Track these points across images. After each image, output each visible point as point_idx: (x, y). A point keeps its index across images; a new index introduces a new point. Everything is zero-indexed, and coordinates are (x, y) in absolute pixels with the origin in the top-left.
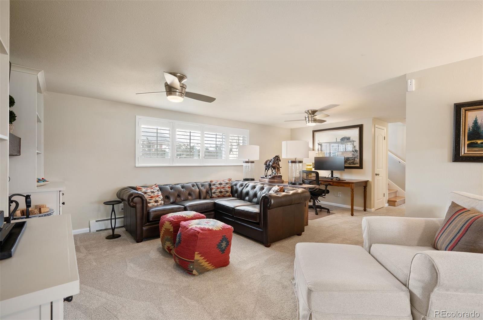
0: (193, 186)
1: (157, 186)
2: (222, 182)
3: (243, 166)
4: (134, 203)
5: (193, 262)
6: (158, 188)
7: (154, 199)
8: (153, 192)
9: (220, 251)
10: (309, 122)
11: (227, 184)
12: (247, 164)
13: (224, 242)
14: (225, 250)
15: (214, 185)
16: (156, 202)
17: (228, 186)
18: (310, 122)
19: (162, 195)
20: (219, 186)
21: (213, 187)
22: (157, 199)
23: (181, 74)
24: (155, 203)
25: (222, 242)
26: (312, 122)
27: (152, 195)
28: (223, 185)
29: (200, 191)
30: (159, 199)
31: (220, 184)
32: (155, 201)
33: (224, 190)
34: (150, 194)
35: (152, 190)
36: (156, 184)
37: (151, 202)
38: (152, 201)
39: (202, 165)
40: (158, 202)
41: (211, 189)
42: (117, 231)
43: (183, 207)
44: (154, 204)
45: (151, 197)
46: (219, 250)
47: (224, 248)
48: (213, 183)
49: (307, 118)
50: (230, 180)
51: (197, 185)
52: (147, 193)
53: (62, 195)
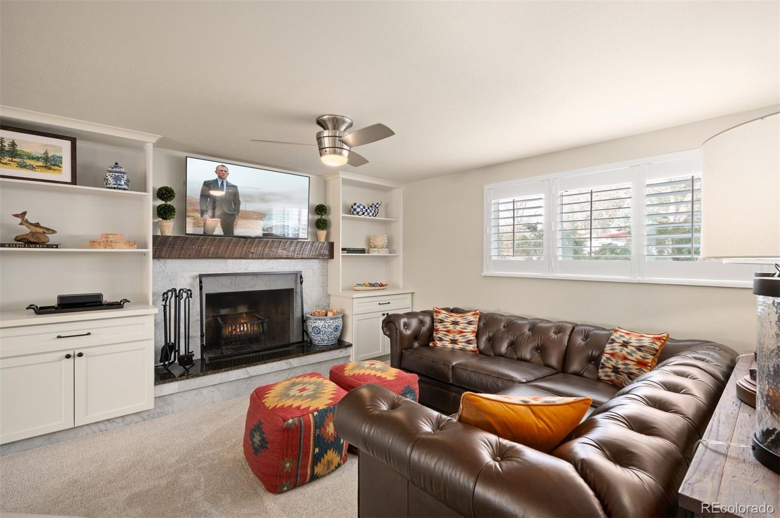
0: (560, 330)
1: (475, 314)
2: (633, 340)
4: (387, 330)
6: (475, 318)
7: (451, 336)
8: (456, 323)
11: (640, 348)
15: (613, 342)
16: (454, 342)
19: (477, 332)
22: (458, 337)
24: (451, 343)
27: (451, 327)
30: (461, 339)
31: (625, 344)
32: (451, 340)
33: (624, 366)
34: (448, 325)
36: (477, 310)
37: (444, 340)
38: (447, 338)
39: (639, 278)
40: (456, 344)
41: (603, 353)
45: (448, 331)
50: (659, 339)
51: (568, 333)
52: (445, 322)
53: (379, 304)
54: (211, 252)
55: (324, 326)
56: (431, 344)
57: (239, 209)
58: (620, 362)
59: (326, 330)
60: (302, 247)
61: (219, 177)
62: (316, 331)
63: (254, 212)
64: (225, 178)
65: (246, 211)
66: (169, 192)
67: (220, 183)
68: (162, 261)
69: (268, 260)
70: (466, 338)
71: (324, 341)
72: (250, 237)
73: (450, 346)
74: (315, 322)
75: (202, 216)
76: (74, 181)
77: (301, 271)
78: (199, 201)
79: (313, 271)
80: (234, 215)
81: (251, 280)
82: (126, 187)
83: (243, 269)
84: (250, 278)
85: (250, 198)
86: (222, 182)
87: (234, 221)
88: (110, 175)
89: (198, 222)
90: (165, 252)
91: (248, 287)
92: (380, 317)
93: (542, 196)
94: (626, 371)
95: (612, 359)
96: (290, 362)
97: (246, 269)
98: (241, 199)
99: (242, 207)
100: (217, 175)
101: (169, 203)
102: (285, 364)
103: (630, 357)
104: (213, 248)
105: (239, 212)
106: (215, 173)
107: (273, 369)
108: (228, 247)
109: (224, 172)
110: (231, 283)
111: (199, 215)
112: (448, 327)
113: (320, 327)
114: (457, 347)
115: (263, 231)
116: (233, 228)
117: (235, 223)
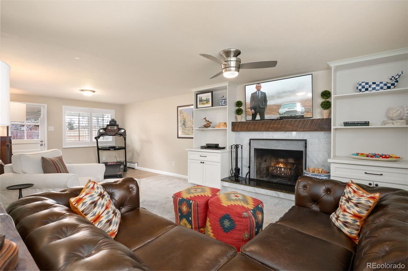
53: (366, 173)
54: (252, 128)
57: (267, 105)
60: (303, 123)
61: (257, 90)
63: (275, 105)
64: (260, 90)
65: (270, 105)
66: (240, 103)
67: (258, 93)
68: (239, 132)
69: (285, 132)
72: (274, 119)
75: (251, 110)
76: (212, 106)
77: (307, 140)
78: (250, 103)
79: (319, 140)
80: (264, 108)
81: (275, 143)
82: (224, 104)
83: (271, 137)
84: (275, 141)
85: (273, 97)
86: (259, 92)
87: (264, 111)
89: (250, 114)
90: (236, 129)
91: (274, 147)
96: (278, 194)
97: (273, 137)
98: (267, 99)
99: (268, 103)
100: (256, 89)
101: (240, 108)
102: (275, 194)
104: (253, 126)
105: (267, 106)
106: (255, 89)
107: (268, 194)
108: (259, 126)
109: (259, 87)
110: (265, 144)
111: (250, 110)
115: (280, 115)
116: (264, 115)
117: (265, 112)
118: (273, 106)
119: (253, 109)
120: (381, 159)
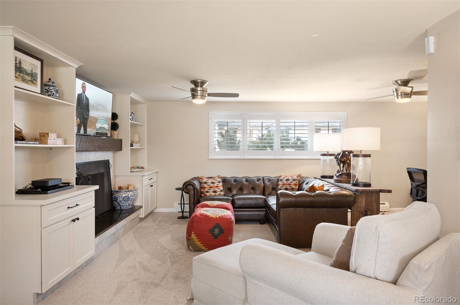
0: (258, 180)
1: (219, 178)
2: (290, 178)
3: (320, 159)
4: (187, 190)
5: (190, 239)
6: (220, 180)
7: (213, 189)
8: (213, 183)
9: (211, 236)
10: (398, 98)
11: (294, 180)
12: (325, 157)
13: (217, 229)
14: (217, 236)
15: (281, 180)
16: (215, 192)
17: (294, 182)
18: (400, 97)
19: (223, 186)
20: (285, 182)
21: (280, 183)
22: (216, 189)
23: (201, 80)
25: (215, 229)
26: (402, 98)
27: (212, 185)
28: (290, 181)
29: (266, 187)
30: (218, 190)
31: (288, 180)
32: (213, 191)
33: (290, 187)
34: (210, 184)
35: (213, 181)
36: (219, 176)
37: (209, 192)
38: (211, 191)
39: (278, 157)
40: (216, 193)
41: (278, 185)
42: (185, 214)
43: (231, 199)
44: (212, 193)
45: (210, 187)
46: (212, 234)
47: (216, 234)
48: (281, 178)
49: (395, 92)
50: (299, 176)
51: (262, 180)
52: (208, 183)
53: (149, 179)
55: (132, 195)
56: (202, 195)
57: (89, 115)
58: (288, 186)
59: (133, 198)
61: (83, 91)
62: (126, 199)
64: (85, 92)
67: (83, 96)
70: (220, 189)
71: (129, 206)
73: (214, 194)
74: (125, 194)
77: (109, 160)
80: (87, 119)
85: (93, 107)
88: (53, 89)
92: (149, 188)
93: (240, 121)
94: (291, 188)
95: (284, 186)
103: (291, 184)
105: (89, 117)
108: (90, 143)
109: (84, 88)
112: (210, 185)
113: (129, 197)
114: (217, 194)
115: (96, 131)
116: (87, 128)
117: (87, 124)
118: (93, 118)
119: (79, 118)
120: (137, 170)
